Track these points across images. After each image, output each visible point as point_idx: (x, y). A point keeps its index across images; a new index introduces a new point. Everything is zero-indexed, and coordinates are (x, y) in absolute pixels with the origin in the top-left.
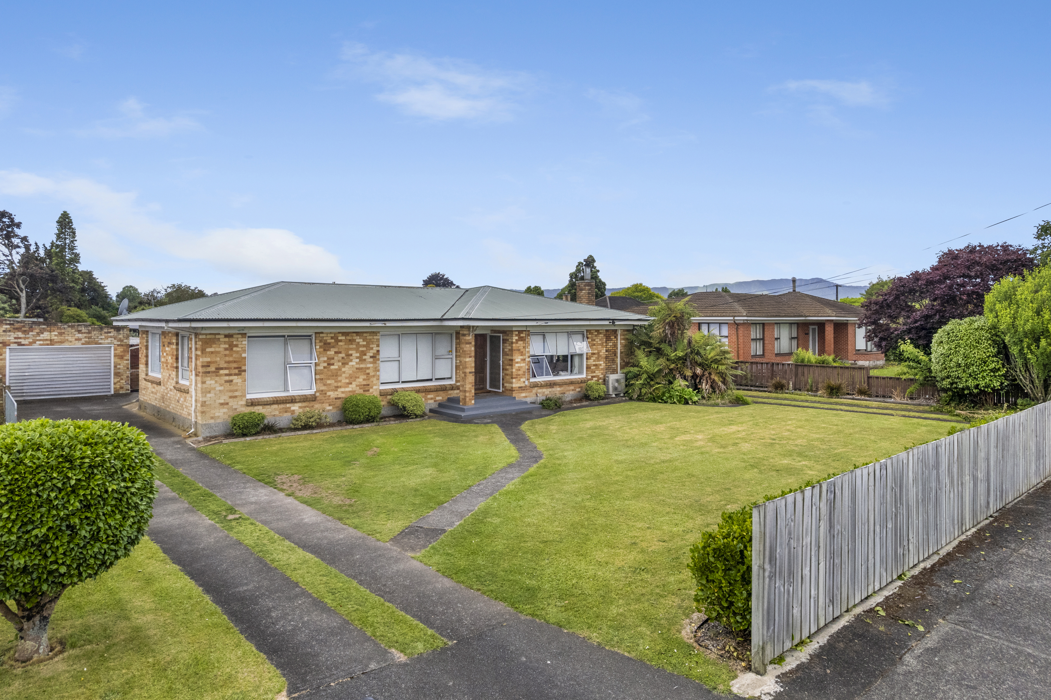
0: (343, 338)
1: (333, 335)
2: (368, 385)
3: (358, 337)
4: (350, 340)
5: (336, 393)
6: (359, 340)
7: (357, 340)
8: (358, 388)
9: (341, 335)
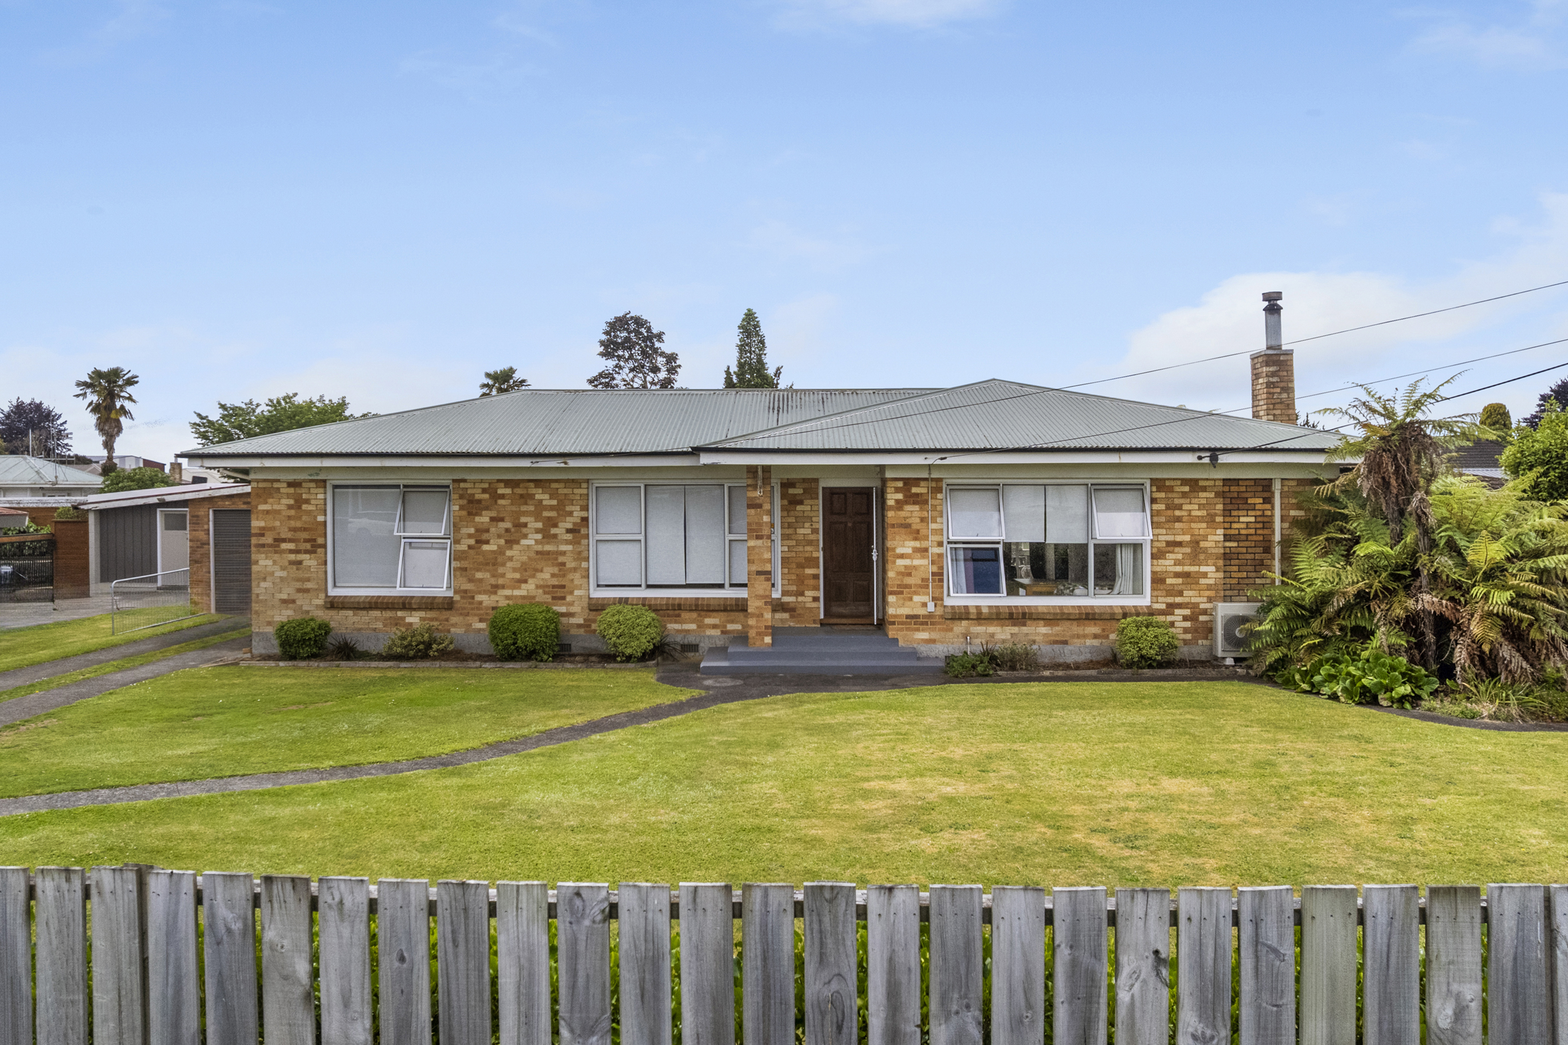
0: (508, 491)
1: (486, 486)
2: (563, 587)
3: (540, 491)
4: (522, 496)
5: (494, 598)
6: (540, 495)
7: (537, 497)
8: (541, 591)
9: (502, 485)
